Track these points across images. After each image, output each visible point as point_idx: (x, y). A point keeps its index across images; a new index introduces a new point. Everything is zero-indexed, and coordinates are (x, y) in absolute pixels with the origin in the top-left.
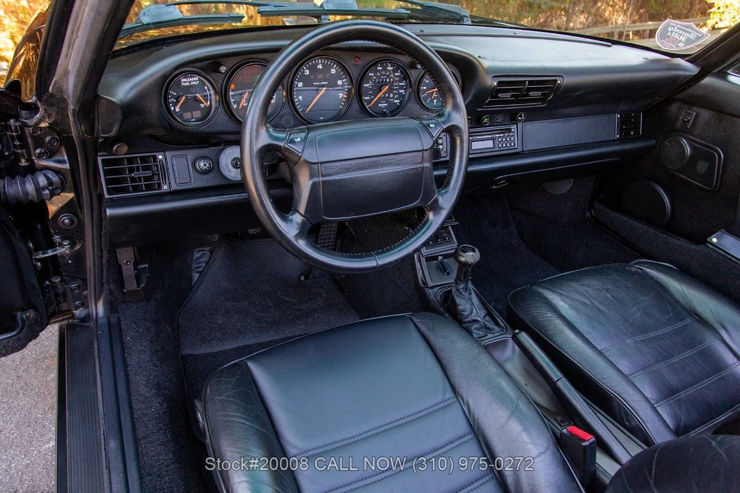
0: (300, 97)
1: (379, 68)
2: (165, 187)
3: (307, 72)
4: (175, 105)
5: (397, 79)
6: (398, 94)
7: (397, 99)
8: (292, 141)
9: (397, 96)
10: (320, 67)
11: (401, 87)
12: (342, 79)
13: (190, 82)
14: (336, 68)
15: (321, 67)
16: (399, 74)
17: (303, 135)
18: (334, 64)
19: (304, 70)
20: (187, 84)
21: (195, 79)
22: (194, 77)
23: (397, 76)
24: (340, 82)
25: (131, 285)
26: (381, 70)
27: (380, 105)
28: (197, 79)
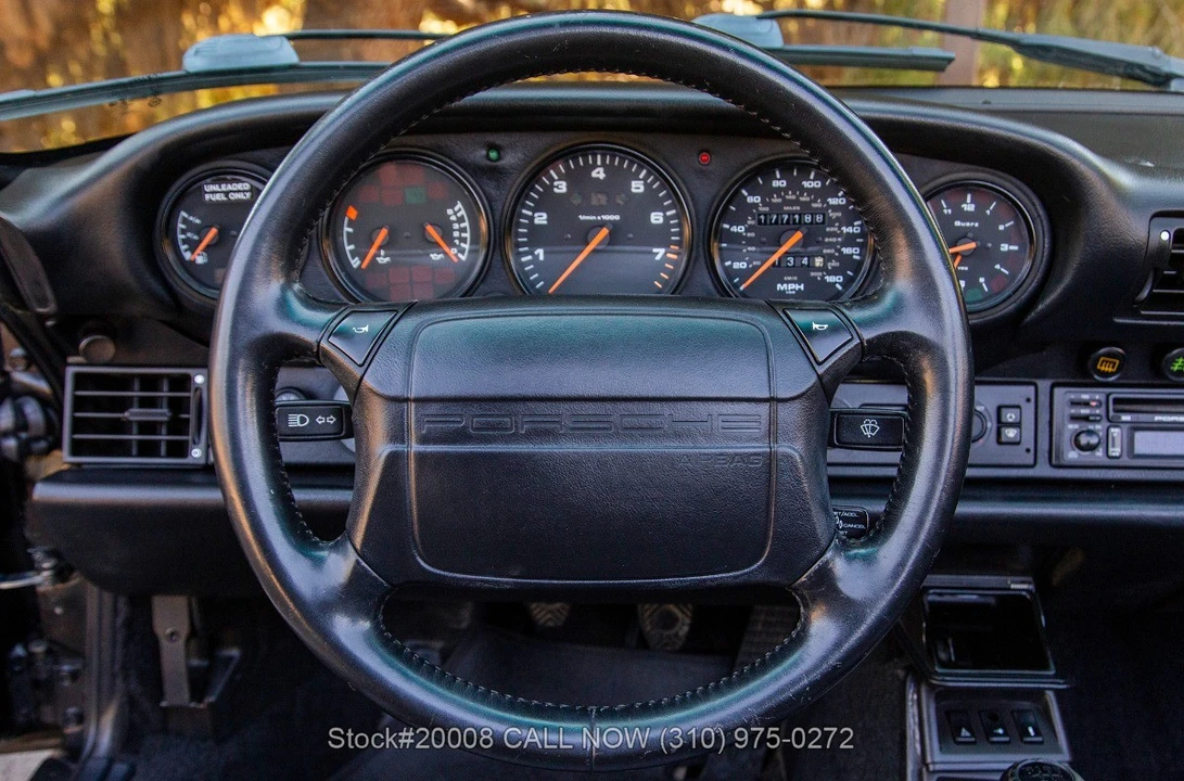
0: (540, 252)
1: (776, 184)
2: (197, 453)
3: (562, 187)
4: (193, 246)
5: (834, 215)
6: (837, 259)
7: (834, 272)
8: (344, 334)
9: (834, 264)
10: (599, 173)
11: (850, 240)
12: (664, 210)
13: (227, 194)
14: (645, 179)
15: (602, 176)
16: (841, 201)
17: (382, 320)
18: (640, 168)
19: (552, 180)
20: (220, 197)
21: (239, 186)
22: (238, 181)
23: (836, 208)
24: (656, 218)
25: (177, 693)
26: (785, 190)
27: (780, 287)
28: (247, 186)
